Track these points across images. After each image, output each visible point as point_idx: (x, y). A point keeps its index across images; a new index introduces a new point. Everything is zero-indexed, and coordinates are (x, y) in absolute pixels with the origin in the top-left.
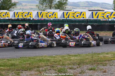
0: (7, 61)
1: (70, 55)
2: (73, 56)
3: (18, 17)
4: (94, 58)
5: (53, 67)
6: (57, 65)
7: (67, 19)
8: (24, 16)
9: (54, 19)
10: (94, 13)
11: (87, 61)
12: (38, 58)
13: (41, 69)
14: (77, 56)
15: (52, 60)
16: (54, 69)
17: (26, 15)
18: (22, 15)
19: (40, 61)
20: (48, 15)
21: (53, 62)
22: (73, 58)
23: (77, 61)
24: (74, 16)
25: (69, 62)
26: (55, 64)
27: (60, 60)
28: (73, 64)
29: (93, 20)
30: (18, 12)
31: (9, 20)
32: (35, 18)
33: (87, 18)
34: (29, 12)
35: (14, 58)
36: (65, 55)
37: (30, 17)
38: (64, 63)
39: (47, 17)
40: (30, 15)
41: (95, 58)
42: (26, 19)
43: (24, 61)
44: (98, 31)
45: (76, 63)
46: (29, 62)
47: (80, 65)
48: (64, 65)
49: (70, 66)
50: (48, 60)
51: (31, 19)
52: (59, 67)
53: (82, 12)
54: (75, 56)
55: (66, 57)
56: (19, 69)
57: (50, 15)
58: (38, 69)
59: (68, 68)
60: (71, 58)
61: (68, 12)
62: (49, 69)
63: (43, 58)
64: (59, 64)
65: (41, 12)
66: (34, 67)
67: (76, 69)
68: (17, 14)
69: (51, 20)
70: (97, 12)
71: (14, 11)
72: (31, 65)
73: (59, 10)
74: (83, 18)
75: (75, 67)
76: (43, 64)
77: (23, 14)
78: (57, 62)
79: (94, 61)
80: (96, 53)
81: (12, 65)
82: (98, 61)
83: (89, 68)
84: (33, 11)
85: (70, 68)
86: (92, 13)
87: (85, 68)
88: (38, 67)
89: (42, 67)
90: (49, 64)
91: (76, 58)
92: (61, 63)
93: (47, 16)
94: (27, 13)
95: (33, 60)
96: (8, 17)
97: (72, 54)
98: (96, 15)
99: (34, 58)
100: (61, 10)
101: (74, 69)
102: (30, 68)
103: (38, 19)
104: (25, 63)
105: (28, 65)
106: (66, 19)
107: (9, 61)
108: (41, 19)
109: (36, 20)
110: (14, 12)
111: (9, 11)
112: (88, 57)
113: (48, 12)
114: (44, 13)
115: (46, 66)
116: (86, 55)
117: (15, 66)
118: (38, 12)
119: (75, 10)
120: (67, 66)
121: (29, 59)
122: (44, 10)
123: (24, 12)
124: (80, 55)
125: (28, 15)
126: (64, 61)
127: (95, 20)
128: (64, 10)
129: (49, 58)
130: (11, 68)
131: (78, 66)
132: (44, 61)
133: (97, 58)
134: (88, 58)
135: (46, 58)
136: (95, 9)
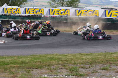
0: (18, 59)
1: (82, 54)
2: (85, 55)
3: (29, 13)
4: (106, 58)
5: (64, 65)
6: (68, 64)
7: (80, 16)
8: (35, 13)
9: (66, 17)
10: (107, 11)
11: (99, 60)
12: (49, 56)
13: (52, 67)
14: (89, 55)
15: (64, 58)
16: (65, 67)
17: (37, 12)
18: (33, 12)
19: (51, 59)
20: (60, 12)
21: (65, 61)
22: (84, 57)
23: (89, 61)
24: (86, 14)
25: (81, 61)
26: (67, 63)
27: (72, 59)
28: (85, 63)
29: (106, 18)
30: (29, 9)
31: (20, 16)
32: (46, 15)
33: (100, 16)
34: (40, 9)
35: (25, 56)
36: (77, 54)
37: (42, 14)
38: (75, 62)
39: (59, 15)
40: (42, 11)
41: (108, 57)
42: (37, 16)
43: (35, 59)
44: (111, 30)
45: (88, 62)
46: (40, 60)
47: (92, 65)
48: (76, 64)
49: (82, 65)
50: (60, 59)
51: (42, 16)
52: (71, 66)
53: (94, 10)
54: (87, 55)
55: (78, 56)
56: (30, 67)
57: (62, 13)
58: (49, 67)
59: (80, 67)
60: (83, 57)
61: (80, 10)
62: (60, 68)
63: (54, 56)
64: (70, 63)
65: (53, 9)
66: (45, 65)
67: (88, 68)
68: (28, 11)
69: (63, 17)
70: (110, 11)
71: (25, 7)
72: (41, 63)
73: (71, 7)
74: (96, 16)
75: (87, 66)
76: (54, 62)
77: (34, 10)
78: (69, 61)
79: (107, 61)
80: (108, 53)
81: (23, 63)
82: (110, 61)
83: (101, 67)
84: (44, 8)
85: (82, 68)
86: (105, 11)
87: (98, 67)
88: (49, 65)
89: (53, 65)
90: (61, 63)
91: (88, 57)
92: (73, 62)
93: (58, 13)
94: (39, 10)
95: (44, 58)
96: (19, 13)
97: (84, 53)
98: (109, 13)
99: (46, 57)
100: (73, 7)
101: (86, 68)
102: (41, 66)
103: (50, 16)
104: (35, 60)
105: (39, 63)
106: (78, 16)
107: (19, 58)
108: (52, 16)
109: (48, 17)
110: (25, 9)
111: (20, 7)
112: (100, 56)
113: (60, 10)
114: (56, 10)
115: (57, 64)
116: (99, 55)
117: (25, 64)
118: (49, 9)
119: (88, 8)
120: (79, 65)
121: (40, 56)
122: (56, 7)
123: (35, 9)
124: (92, 54)
125: (39, 11)
126: (76, 60)
127: (107, 18)
128: (76, 8)
129: (60, 57)
130: (21, 65)
131: (90, 65)
132: (55, 60)
133: (110, 58)
134: (100, 58)
135: (57, 56)
136: (107, 7)
